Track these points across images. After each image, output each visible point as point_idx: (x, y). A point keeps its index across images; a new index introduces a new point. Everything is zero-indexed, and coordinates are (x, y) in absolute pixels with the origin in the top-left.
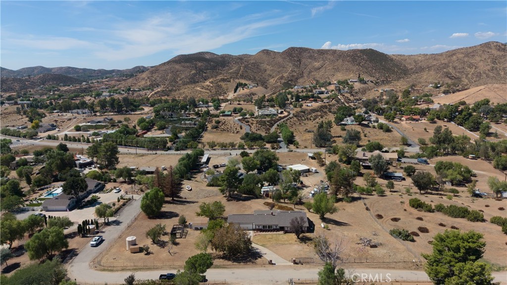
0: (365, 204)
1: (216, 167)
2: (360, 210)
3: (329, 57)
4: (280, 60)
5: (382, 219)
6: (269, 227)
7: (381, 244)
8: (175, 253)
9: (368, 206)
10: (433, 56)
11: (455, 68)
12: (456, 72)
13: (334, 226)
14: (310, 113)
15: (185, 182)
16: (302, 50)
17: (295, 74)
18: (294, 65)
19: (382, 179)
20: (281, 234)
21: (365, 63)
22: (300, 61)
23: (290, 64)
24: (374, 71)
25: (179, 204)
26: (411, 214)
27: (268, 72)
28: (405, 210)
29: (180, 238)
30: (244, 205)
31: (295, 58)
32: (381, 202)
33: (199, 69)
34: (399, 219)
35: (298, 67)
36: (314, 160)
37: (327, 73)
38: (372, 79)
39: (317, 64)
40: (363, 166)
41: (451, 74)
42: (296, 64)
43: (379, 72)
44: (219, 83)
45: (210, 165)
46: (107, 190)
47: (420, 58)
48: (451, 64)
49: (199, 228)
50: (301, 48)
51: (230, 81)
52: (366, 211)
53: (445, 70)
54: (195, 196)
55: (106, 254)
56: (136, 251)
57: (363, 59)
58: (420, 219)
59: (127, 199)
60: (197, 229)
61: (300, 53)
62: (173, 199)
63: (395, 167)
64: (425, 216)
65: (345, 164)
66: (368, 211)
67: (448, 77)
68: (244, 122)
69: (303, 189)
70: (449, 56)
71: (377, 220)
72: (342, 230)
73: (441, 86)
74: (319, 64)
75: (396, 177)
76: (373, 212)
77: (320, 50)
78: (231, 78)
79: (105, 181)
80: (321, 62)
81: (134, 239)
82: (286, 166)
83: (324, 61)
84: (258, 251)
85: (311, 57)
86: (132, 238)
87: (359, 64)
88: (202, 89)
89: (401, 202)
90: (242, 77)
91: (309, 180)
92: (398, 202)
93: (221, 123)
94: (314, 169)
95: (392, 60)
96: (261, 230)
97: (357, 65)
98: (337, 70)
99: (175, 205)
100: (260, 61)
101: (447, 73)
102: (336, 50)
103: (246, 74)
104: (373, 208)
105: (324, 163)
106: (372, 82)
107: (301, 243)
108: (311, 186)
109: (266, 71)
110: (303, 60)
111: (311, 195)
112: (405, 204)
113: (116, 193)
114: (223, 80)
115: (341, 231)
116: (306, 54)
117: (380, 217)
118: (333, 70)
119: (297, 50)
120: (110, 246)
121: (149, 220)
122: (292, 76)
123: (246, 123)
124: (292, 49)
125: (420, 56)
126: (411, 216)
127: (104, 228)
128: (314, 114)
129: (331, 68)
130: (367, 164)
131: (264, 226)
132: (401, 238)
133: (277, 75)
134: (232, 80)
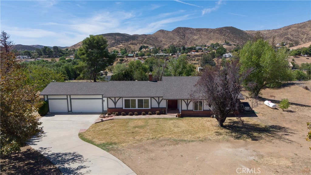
3: (204, 33)
4: (171, 35)
6: (140, 102)
10: (274, 30)
11: (292, 35)
12: (293, 38)
14: (194, 57)
16: (186, 29)
17: (181, 43)
18: (180, 38)
20: (171, 119)
21: (229, 35)
22: (184, 35)
23: (178, 37)
24: (235, 39)
27: (163, 42)
31: (181, 34)
33: (118, 40)
35: (183, 39)
37: (203, 41)
38: (234, 43)
39: (195, 37)
41: (290, 38)
42: (182, 37)
43: (238, 40)
44: (129, 46)
47: (265, 32)
48: (289, 33)
50: (185, 28)
51: (137, 45)
53: (285, 36)
57: (227, 32)
61: (184, 31)
67: (289, 40)
68: (142, 59)
70: (286, 30)
73: (285, 45)
74: (197, 37)
77: (198, 29)
78: (138, 43)
80: (199, 36)
83: (200, 35)
85: (191, 33)
87: (225, 35)
88: (117, 48)
90: (145, 43)
93: (124, 61)
95: (246, 34)
96: (119, 112)
97: (223, 35)
98: (210, 39)
100: (158, 37)
101: (287, 38)
102: (208, 29)
103: (148, 42)
106: (235, 45)
109: (162, 41)
110: (187, 35)
114: (132, 44)
116: (188, 31)
118: (207, 39)
119: (182, 29)
122: (179, 44)
123: (143, 60)
124: (179, 28)
125: (265, 31)
128: (197, 58)
129: (205, 38)
131: (127, 102)
133: (169, 44)
134: (138, 44)
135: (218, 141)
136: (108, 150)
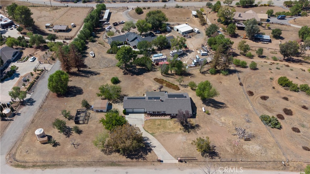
0: (239, 79)
1: (115, 24)
2: (234, 85)
5: (253, 97)
7: (254, 136)
8: (78, 145)
9: (242, 81)
13: (213, 109)
15: (90, 45)
19: (251, 41)
20: (168, 120)
25: (84, 76)
26: (278, 92)
28: (274, 88)
29: (83, 124)
30: (138, 80)
32: (253, 77)
34: (268, 97)
36: (197, 18)
40: (238, 27)
45: (111, 22)
46: (24, 58)
49: (100, 111)
52: (239, 86)
54: (97, 64)
55: (21, 145)
56: (45, 142)
58: (286, 99)
59: (40, 70)
60: (97, 111)
62: (79, 70)
63: (264, 27)
64: (290, 96)
65: (222, 24)
66: (241, 87)
69: (187, 55)
71: (249, 97)
72: (220, 114)
75: (264, 39)
76: (245, 88)
79: (23, 46)
81: (42, 132)
82: (173, 25)
84: (149, 142)
86: (40, 131)
89: (271, 79)
91: (192, 42)
92: (268, 77)
94: (196, 30)
96: (151, 115)
99: (80, 78)
104: (246, 83)
105: (205, 22)
107: (185, 132)
108: (193, 50)
111: (193, 63)
112: (274, 81)
113: (31, 62)
115: (219, 116)
117: (251, 93)
120: (24, 134)
121: (58, 98)
126: (278, 95)
127: (20, 108)
130: (241, 26)
131: (153, 112)
132: (270, 126)
135: (179, 133)
136: (154, 136)
